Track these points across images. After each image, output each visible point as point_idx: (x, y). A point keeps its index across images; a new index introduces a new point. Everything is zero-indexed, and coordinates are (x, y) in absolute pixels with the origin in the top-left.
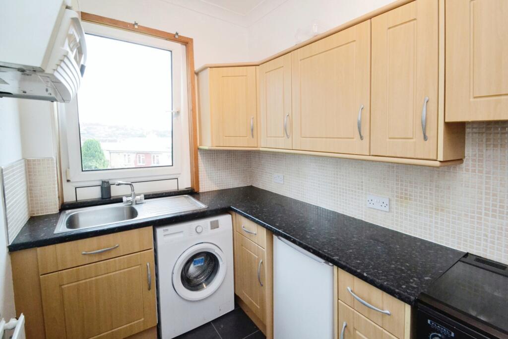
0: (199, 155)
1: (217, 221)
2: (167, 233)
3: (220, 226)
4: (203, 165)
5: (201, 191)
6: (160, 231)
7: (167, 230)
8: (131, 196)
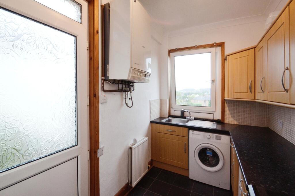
0: (225, 103)
1: (220, 136)
2: (193, 133)
3: (221, 140)
4: (228, 109)
5: (226, 122)
6: (191, 131)
7: (193, 132)
8: (189, 117)
